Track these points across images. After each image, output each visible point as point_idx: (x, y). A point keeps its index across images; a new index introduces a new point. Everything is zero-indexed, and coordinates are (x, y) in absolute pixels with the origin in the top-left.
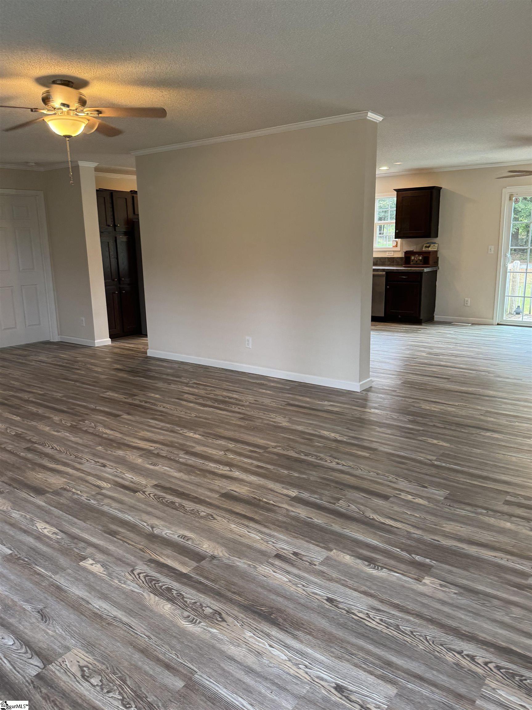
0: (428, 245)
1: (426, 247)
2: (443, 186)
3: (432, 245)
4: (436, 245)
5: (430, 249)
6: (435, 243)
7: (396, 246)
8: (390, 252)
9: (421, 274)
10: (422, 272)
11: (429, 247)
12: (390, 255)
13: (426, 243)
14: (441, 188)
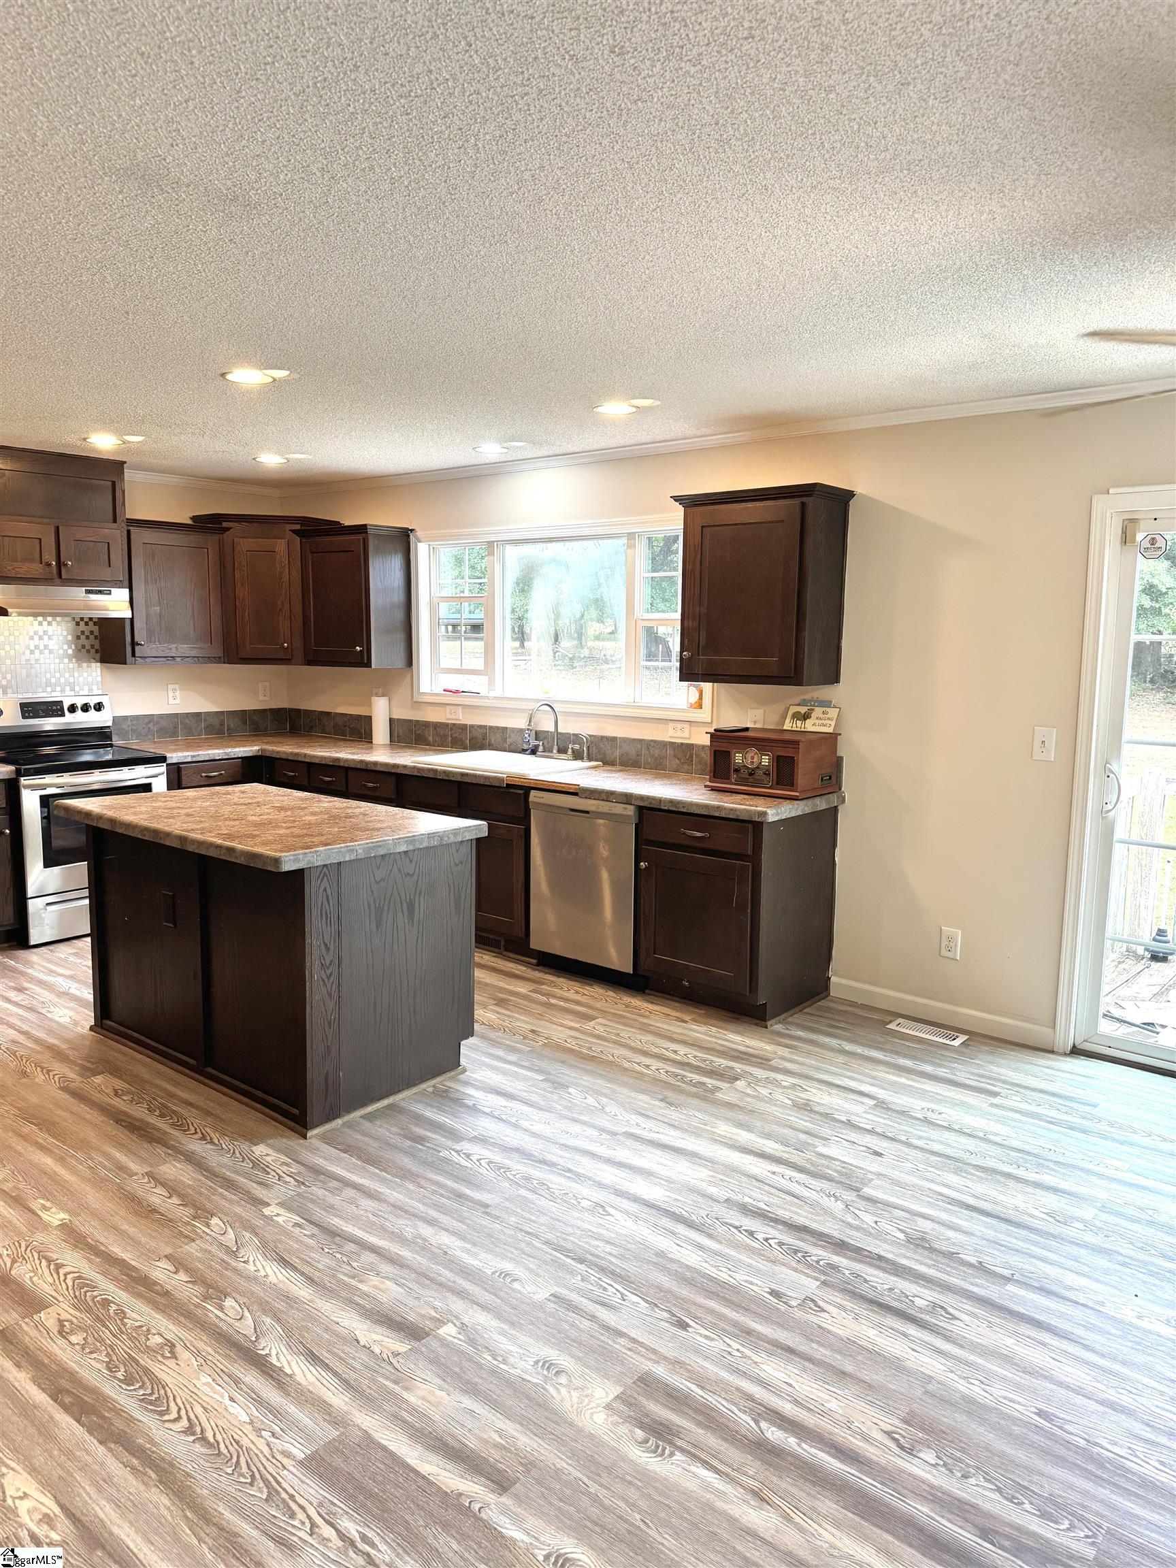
0: (803, 710)
1: (796, 716)
2: (859, 489)
3: (818, 711)
4: (833, 713)
5: (809, 726)
6: (826, 704)
7: (699, 705)
8: (679, 726)
9: (755, 826)
10: (762, 823)
11: (805, 717)
12: (679, 734)
13: (798, 700)
14: (850, 495)
